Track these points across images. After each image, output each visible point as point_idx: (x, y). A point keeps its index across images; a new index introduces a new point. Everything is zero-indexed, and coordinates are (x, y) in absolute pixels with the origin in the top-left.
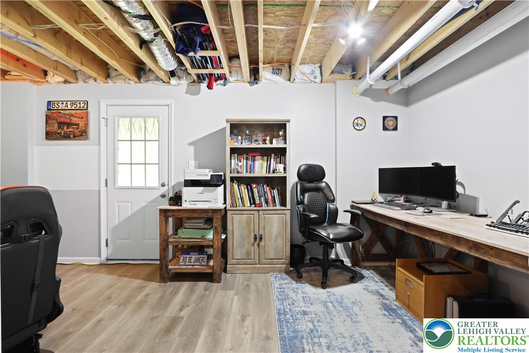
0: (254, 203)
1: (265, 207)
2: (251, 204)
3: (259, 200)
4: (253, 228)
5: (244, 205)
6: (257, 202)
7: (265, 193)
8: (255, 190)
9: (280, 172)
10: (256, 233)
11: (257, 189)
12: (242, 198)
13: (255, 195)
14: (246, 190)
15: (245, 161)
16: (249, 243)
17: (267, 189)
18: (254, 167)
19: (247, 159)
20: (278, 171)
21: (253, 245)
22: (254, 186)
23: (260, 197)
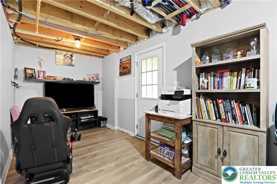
0: (220, 118)
1: (232, 123)
2: (217, 118)
3: (225, 115)
4: (216, 141)
5: (210, 118)
6: (223, 117)
7: (232, 109)
8: (221, 106)
9: (250, 87)
10: (221, 147)
11: (223, 105)
12: (208, 112)
13: (220, 110)
14: (212, 104)
15: (212, 78)
16: (212, 154)
17: (234, 104)
18: (222, 83)
19: (214, 76)
20: (248, 86)
21: (216, 157)
22: (220, 101)
23: (226, 112)
